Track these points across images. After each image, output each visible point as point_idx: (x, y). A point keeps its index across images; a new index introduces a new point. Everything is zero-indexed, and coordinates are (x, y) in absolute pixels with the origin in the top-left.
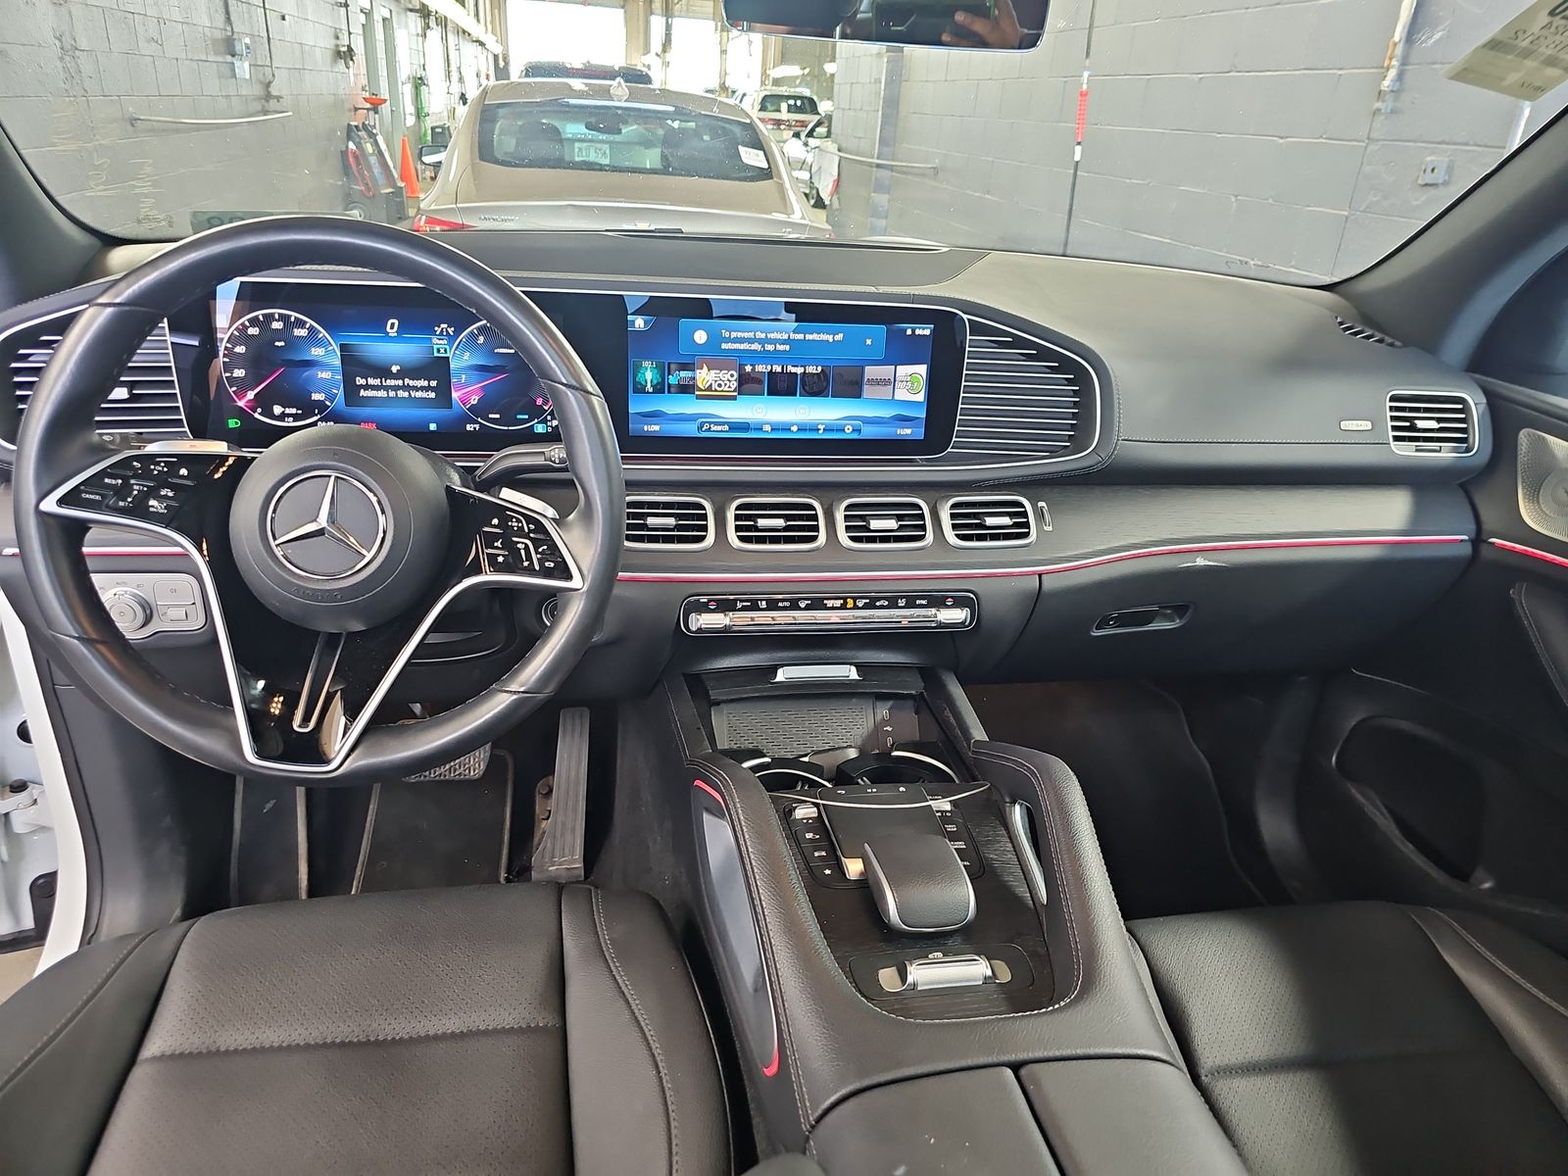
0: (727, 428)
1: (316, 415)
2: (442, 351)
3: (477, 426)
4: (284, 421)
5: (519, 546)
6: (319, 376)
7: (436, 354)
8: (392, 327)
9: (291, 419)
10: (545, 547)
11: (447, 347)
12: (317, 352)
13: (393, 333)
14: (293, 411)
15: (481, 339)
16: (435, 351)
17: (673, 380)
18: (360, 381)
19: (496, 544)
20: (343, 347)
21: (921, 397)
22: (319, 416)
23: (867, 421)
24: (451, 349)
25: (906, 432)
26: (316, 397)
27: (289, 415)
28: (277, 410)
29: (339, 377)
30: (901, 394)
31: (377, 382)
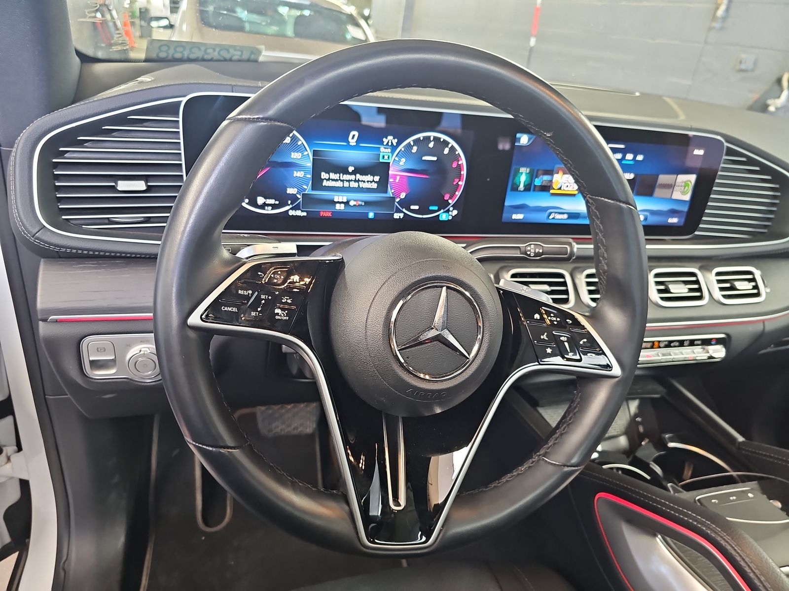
0: (566, 216)
1: (289, 205)
2: (386, 157)
3: (402, 215)
4: (265, 209)
5: (562, 338)
6: (295, 175)
7: (381, 160)
8: (353, 137)
9: (270, 208)
10: (585, 340)
11: (390, 155)
12: (295, 156)
13: (353, 142)
14: (272, 201)
15: (415, 149)
16: (381, 157)
17: (538, 182)
18: (324, 175)
19: (542, 337)
20: (315, 153)
21: (687, 197)
22: (291, 206)
23: (653, 212)
24: (392, 156)
25: (674, 220)
26: (290, 191)
27: (269, 205)
28: (260, 200)
29: (309, 176)
30: (677, 195)
31: (336, 176)
